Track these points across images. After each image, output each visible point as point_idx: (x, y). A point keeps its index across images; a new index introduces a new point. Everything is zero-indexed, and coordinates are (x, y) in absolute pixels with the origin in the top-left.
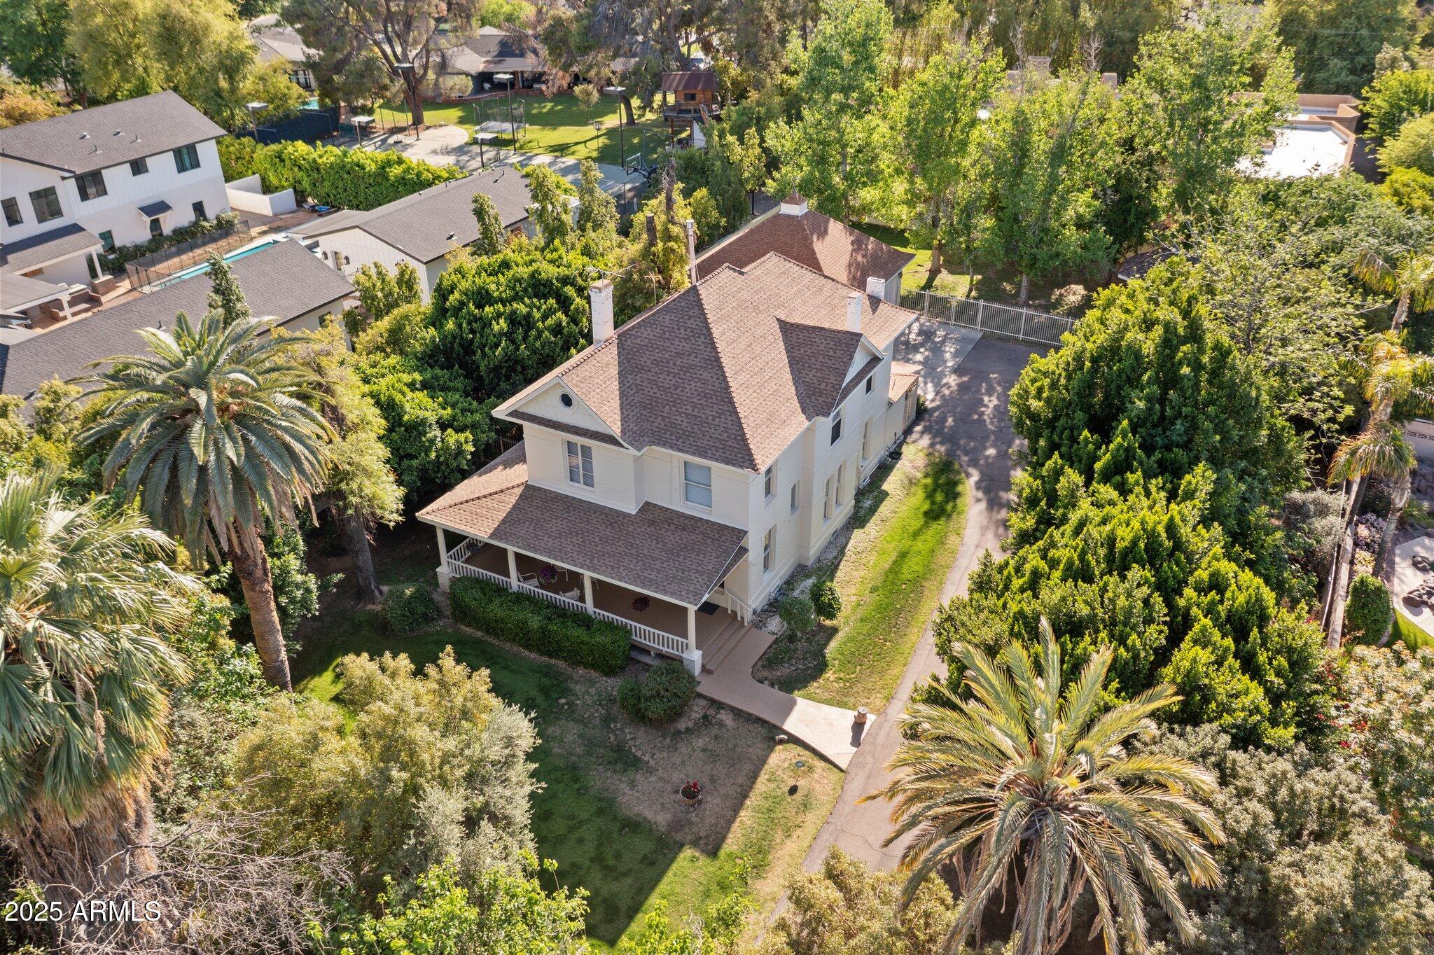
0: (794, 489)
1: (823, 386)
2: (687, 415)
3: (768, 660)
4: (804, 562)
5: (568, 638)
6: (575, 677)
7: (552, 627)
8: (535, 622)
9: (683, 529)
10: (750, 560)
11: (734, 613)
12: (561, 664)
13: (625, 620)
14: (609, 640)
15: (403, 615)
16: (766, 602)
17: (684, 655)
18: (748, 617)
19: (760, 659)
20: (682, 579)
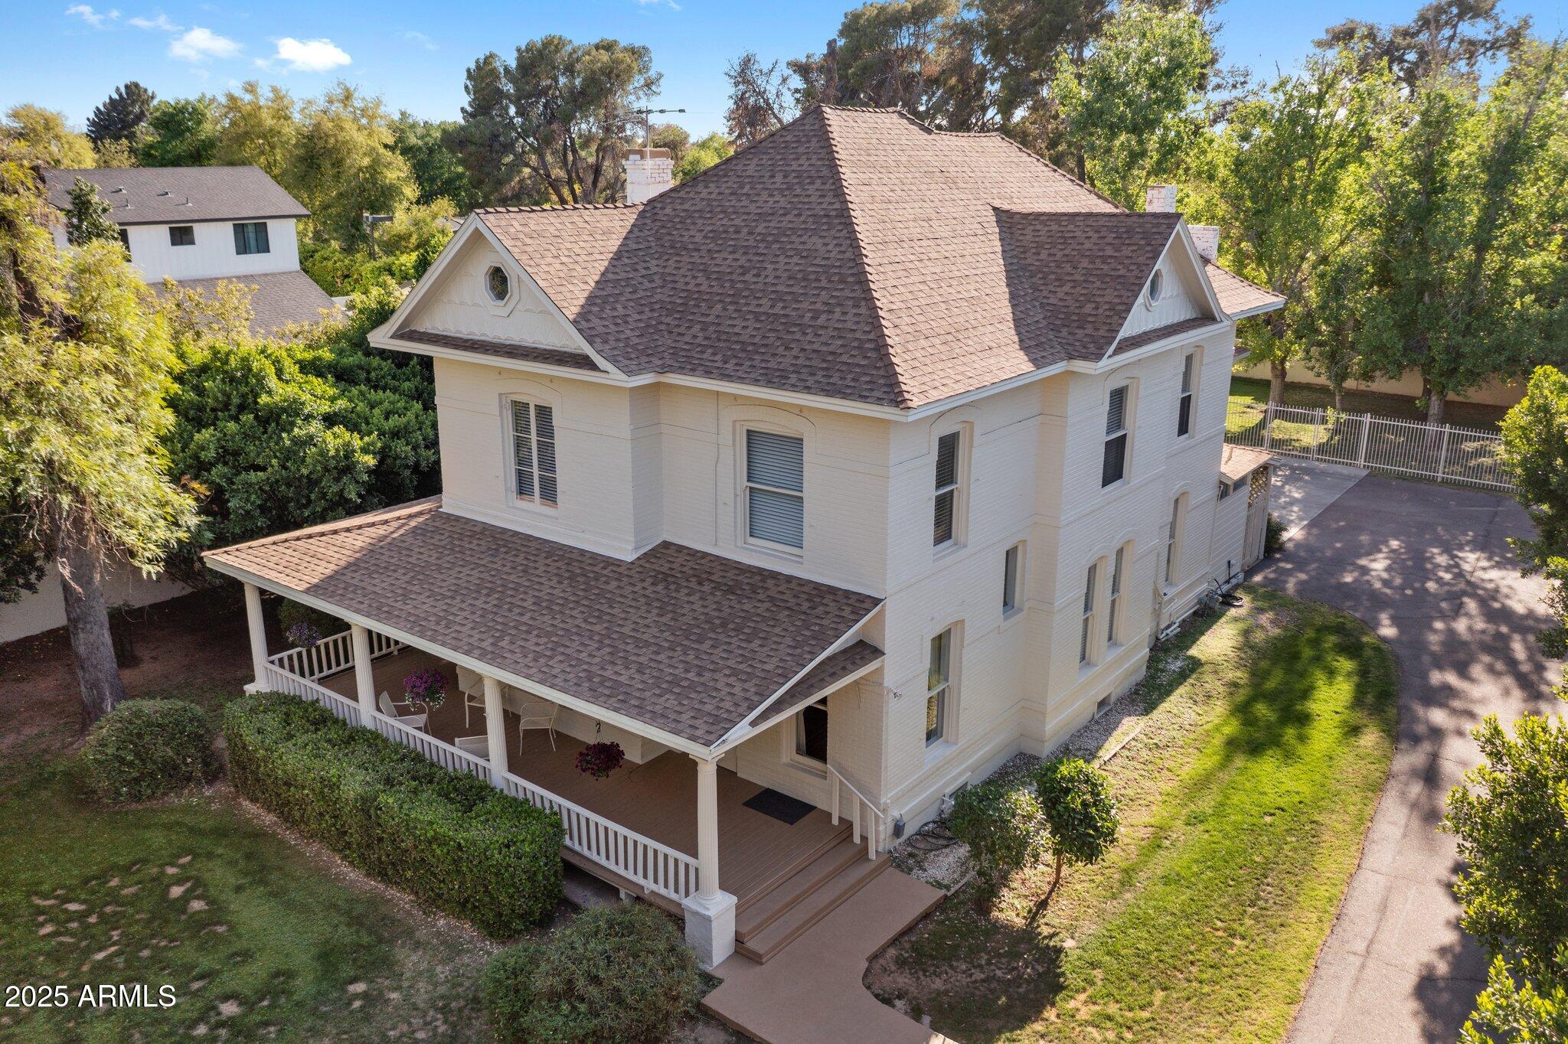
0: (1011, 555)
1: (1088, 308)
2: (757, 316)
3: (916, 948)
4: (1031, 748)
5: (409, 826)
6: (422, 934)
7: (388, 799)
8: (354, 783)
9: (731, 591)
10: (889, 681)
11: (847, 826)
12: (402, 899)
13: (558, 799)
14: (500, 837)
15: (122, 761)
16: (931, 815)
17: (687, 902)
18: (880, 840)
19: (894, 941)
20: (692, 687)
